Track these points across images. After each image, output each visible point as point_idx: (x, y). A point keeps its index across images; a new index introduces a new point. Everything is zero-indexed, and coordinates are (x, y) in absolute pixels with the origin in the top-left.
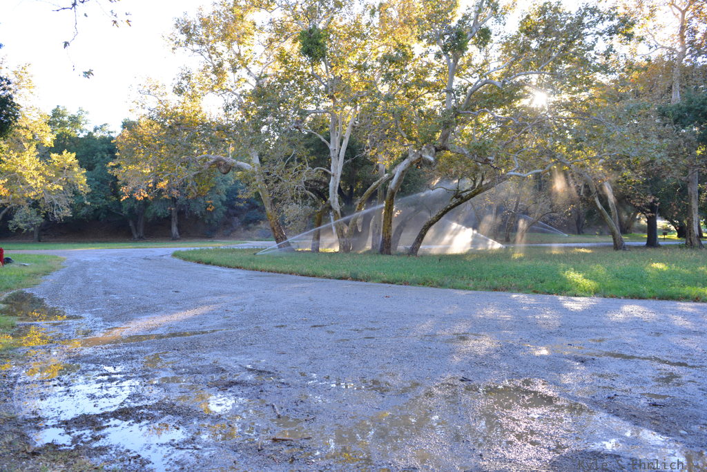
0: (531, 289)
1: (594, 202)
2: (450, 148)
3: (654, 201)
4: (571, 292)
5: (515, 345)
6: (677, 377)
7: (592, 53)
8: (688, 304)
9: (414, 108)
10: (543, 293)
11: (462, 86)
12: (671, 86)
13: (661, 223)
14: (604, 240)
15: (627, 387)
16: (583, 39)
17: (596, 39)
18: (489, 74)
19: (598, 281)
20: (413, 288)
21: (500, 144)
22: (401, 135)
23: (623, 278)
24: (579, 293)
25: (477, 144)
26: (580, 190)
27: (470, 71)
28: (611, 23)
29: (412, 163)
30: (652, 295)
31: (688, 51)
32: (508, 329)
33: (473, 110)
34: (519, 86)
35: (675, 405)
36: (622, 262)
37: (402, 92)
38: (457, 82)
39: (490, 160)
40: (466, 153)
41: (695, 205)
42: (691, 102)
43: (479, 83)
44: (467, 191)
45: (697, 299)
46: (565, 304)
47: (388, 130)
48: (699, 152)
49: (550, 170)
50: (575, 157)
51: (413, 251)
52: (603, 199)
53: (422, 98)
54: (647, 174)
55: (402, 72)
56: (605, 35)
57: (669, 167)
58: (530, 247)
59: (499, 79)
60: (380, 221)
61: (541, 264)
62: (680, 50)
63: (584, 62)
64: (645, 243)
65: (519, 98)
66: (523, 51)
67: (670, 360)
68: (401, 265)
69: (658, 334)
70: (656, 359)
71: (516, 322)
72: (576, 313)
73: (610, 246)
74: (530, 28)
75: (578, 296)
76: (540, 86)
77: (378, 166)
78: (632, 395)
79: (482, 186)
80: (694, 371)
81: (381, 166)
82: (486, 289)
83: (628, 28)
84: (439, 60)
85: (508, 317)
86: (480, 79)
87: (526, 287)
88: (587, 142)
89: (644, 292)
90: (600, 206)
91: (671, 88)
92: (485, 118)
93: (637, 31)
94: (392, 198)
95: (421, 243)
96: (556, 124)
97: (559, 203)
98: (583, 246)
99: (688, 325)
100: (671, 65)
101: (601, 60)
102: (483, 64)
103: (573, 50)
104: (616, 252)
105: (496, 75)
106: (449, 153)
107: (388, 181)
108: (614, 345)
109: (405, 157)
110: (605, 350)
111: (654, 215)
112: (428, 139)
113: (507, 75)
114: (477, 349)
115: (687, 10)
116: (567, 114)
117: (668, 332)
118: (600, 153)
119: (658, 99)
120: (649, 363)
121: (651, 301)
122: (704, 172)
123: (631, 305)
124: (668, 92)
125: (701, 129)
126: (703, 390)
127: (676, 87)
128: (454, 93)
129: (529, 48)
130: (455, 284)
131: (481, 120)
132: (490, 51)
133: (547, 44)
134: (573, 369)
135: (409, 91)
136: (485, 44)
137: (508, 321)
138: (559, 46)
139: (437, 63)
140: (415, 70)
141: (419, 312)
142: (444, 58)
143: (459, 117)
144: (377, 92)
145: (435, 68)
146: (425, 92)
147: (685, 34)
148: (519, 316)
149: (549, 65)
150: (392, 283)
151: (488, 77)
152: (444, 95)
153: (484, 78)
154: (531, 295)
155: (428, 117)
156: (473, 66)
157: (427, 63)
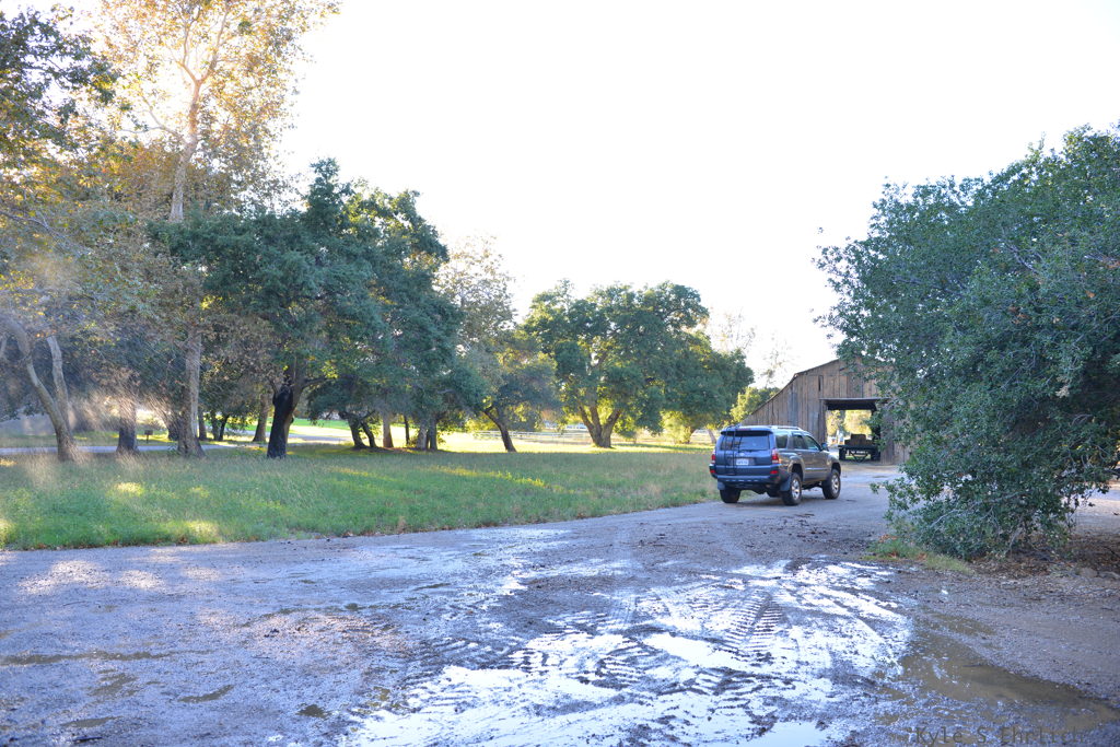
1: (26, 374)
3: (133, 378)
6: (130, 680)
7: (38, 102)
8: (168, 550)
12: (172, 194)
13: (143, 414)
16: (23, 72)
19: (16, 520)
23: (64, 512)
31: (199, 146)
35: (120, 732)
41: (194, 389)
42: (198, 224)
45: (183, 539)
48: (205, 305)
52: (44, 368)
54: (123, 331)
56: (63, 79)
62: (188, 140)
63: (22, 115)
64: (115, 448)
67: (122, 651)
69: (110, 608)
70: (100, 653)
73: (52, 453)
78: (46, 731)
80: (158, 663)
83: (105, 80)
88: (18, 261)
90: (36, 380)
93: (119, 90)
99: (162, 585)
104: (61, 465)
108: (25, 642)
115: (203, 80)
117: (128, 602)
119: (150, 210)
120: (87, 662)
121: (109, 549)
122: (210, 337)
123: (71, 560)
124: (167, 201)
125: (209, 270)
126: (168, 694)
127: (178, 199)
147: (198, 117)
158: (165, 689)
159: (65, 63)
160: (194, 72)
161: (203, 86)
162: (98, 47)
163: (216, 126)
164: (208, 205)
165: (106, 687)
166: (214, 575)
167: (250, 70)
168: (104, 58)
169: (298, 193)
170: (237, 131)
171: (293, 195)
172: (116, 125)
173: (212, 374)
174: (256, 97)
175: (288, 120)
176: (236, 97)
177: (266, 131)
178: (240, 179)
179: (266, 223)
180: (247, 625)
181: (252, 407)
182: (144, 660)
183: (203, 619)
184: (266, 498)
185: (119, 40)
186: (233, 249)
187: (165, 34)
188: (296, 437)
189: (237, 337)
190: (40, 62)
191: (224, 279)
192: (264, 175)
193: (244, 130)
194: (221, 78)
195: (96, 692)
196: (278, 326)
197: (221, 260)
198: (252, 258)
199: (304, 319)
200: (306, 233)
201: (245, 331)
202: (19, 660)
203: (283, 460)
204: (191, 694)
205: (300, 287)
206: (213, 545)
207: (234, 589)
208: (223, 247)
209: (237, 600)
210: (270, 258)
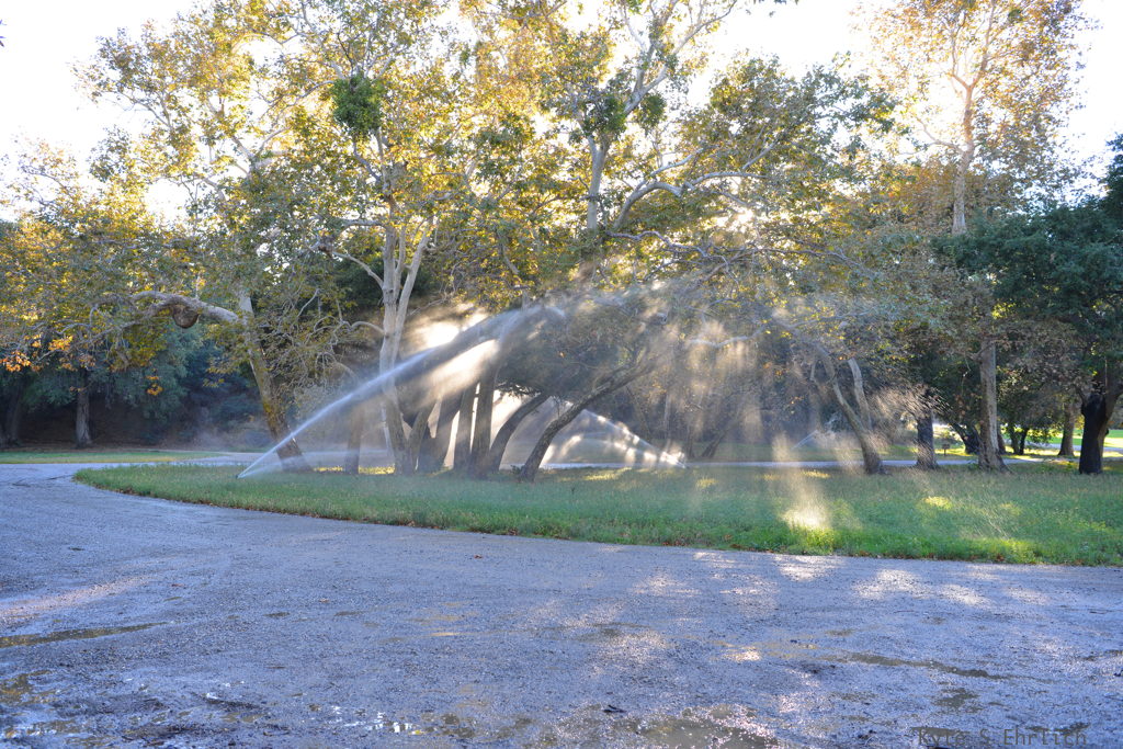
0: (729, 541)
1: (833, 392)
3: (928, 393)
4: (795, 547)
5: (701, 643)
6: (971, 696)
7: (827, 147)
8: (985, 567)
9: (533, 225)
10: (750, 549)
11: (614, 192)
12: (953, 206)
13: (939, 429)
15: (890, 717)
16: (814, 124)
17: (835, 125)
18: (659, 172)
19: (840, 528)
20: (526, 540)
21: (678, 291)
22: (509, 270)
23: (880, 522)
24: (809, 549)
25: (639, 291)
26: (810, 371)
27: (629, 166)
28: (859, 101)
30: (927, 551)
31: (977, 151)
32: (688, 615)
33: (632, 232)
34: (711, 194)
36: (878, 495)
37: (513, 195)
38: (606, 183)
41: (992, 401)
42: (982, 232)
43: (644, 186)
44: (622, 369)
45: (999, 557)
46: (786, 569)
47: (486, 261)
48: (996, 314)
50: (801, 317)
51: (527, 473)
53: (546, 208)
54: (916, 348)
55: (513, 161)
56: (848, 120)
57: (950, 338)
59: (677, 181)
61: (745, 498)
62: (965, 148)
63: (815, 161)
65: (710, 214)
66: (716, 138)
67: (959, 665)
68: (505, 498)
69: (938, 620)
70: (936, 664)
71: (702, 602)
72: (804, 584)
73: (859, 467)
74: (729, 101)
75: (807, 554)
76: (744, 198)
78: (899, 731)
79: (647, 362)
80: (998, 684)
82: (652, 541)
83: (884, 111)
84: (576, 144)
85: (690, 593)
86: (645, 180)
87: (720, 538)
89: (914, 546)
90: (841, 400)
91: (951, 208)
92: (653, 246)
93: (898, 116)
95: (541, 458)
96: (769, 260)
98: (814, 467)
99: (987, 603)
100: (951, 171)
101: (842, 160)
102: (651, 156)
103: (797, 140)
104: (870, 478)
105: (671, 175)
108: (867, 642)
110: (852, 650)
111: (928, 416)
112: (556, 279)
113: (688, 175)
114: (635, 652)
115: (975, 84)
116: (788, 245)
117: (954, 616)
118: (840, 311)
119: (932, 226)
120: (926, 671)
121: (927, 562)
122: (1005, 346)
123: (894, 569)
124: (948, 214)
125: (999, 277)
126: (1014, 719)
127: (959, 209)
128: (600, 201)
129: (726, 133)
130: (600, 533)
131: (646, 249)
132: (663, 134)
133: (755, 128)
134: (800, 686)
135: (524, 195)
136: (654, 123)
137: (688, 600)
138: (775, 133)
139: (574, 150)
140: (535, 160)
141: (535, 584)
142: (585, 142)
143: (608, 243)
144: (468, 193)
145: (569, 157)
146: (551, 198)
147: (973, 122)
148: (708, 590)
149: (758, 163)
150: (489, 532)
151: (658, 178)
152: (585, 204)
153: (652, 180)
154: (729, 553)
155: (555, 241)
156: (634, 158)
157: (556, 148)
158: (1010, 713)
159: (846, 105)
160: (964, 79)
161: (975, 90)
162: (874, 83)
163: (993, 128)
164: (991, 211)
165: (947, 699)
166: (1043, 599)
167: (1025, 58)
168: (882, 90)
169: (1093, 177)
170: (1017, 127)
171: (1089, 181)
172: (894, 151)
173: (1009, 386)
174: (1034, 85)
175: (1074, 100)
176: (1013, 92)
177: (1050, 118)
178: (1023, 175)
179: (1059, 218)
180: (1090, 658)
181: (1055, 418)
182: (981, 678)
183: (1040, 645)
184: (1087, 518)
185: (891, 71)
186: (1023, 251)
187: (932, 50)
188: (1110, 450)
189: (1035, 344)
190: (827, 110)
191: (1016, 284)
192: (1051, 166)
193: (1024, 123)
194: (994, 77)
195: (940, 702)
196: (1082, 328)
197: (1010, 265)
198: (1045, 257)
199: (1113, 317)
200: (1108, 220)
201: (1044, 337)
202: (864, 659)
203: (1099, 477)
204: (1039, 724)
205: (1106, 281)
206: (1033, 566)
207: (1068, 616)
208: (1012, 251)
209: (1073, 629)
210: (1068, 255)
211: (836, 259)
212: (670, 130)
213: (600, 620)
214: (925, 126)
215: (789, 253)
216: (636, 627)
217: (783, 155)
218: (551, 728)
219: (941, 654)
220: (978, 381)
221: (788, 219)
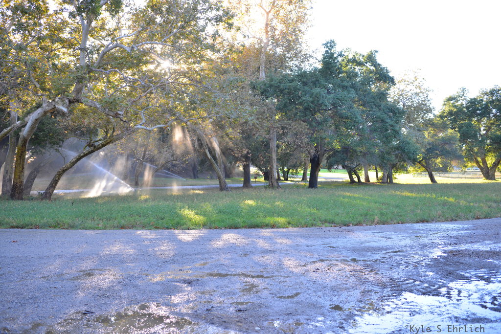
0: (153, 225)
1: (205, 153)
2: (83, 101)
3: (248, 153)
4: (185, 226)
5: (136, 275)
6: (256, 286)
7: (203, 34)
8: (268, 230)
9: (48, 61)
10: (163, 229)
11: (95, 47)
13: (253, 170)
14: (214, 183)
15: (221, 300)
16: (197, 22)
17: (206, 23)
18: (120, 39)
19: (206, 216)
20: (44, 231)
21: (129, 101)
22: (34, 85)
23: (224, 213)
24: (191, 227)
25: (108, 100)
26: (195, 142)
27: (103, 34)
28: (218, 13)
29: (45, 113)
30: (244, 225)
31: (270, 43)
32: (130, 262)
33: (105, 69)
34: (145, 53)
35: (254, 309)
36: (224, 200)
37: (36, 44)
38: (90, 42)
39: (120, 114)
40: (98, 106)
41: (274, 157)
42: (272, 80)
43: (111, 45)
44: (100, 140)
45: (273, 226)
46: (180, 237)
47: (20, 79)
48: (277, 117)
49: (171, 126)
50: (191, 116)
51: (47, 195)
52: (212, 151)
53: (57, 52)
54: (243, 132)
55: (35, 24)
56: (212, 22)
57: (257, 128)
58: (155, 190)
59: (128, 44)
60: (12, 167)
61: (163, 204)
62: (265, 41)
63: (197, 40)
64: (242, 185)
65: (146, 63)
66: (148, 24)
67: (252, 274)
68: (33, 209)
69: (246, 255)
70: (243, 274)
71: (137, 255)
72: (188, 243)
73: (217, 188)
74: (156, 5)
75: (190, 229)
76: (162, 55)
77: (9, 113)
78: (225, 305)
79: (113, 136)
80: (267, 280)
81: (13, 114)
82: (114, 227)
83: (229, 19)
84: (73, 19)
85: (132, 251)
86: (112, 43)
87: (149, 224)
88: (200, 104)
89: (238, 223)
90: (209, 156)
91: (259, 68)
92: (117, 76)
93: (235, 22)
94: (24, 145)
95: (55, 187)
96: (175, 88)
97: (178, 153)
98: (197, 188)
99: (266, 246)
100: (259, 52)
101: (210, 41)
102: (115, 30)
103: (189, 29)
104: (221, 193)
105: (127, 40)
106: (83, 106)
107: (20, 129)
108: (214, 267)
109: (39, 106)
110: (207, 272)
111: (248, 163)
112: (62, 92)
113: (135, 41)
114: (101, 283)
115: (270, 11)
116: (185, 80)
117: (253, 253)
118: (209, 114)
119: (251, 76)
120: (238, 278)
121: (243, 230)
122: (280, 132)
123: (229, 233)
124: (258, 71)
125: (278, 101)
126: (272, 294)
127: (263, 68)
128: (87, 51)
129: (154, 22)
130: (86, 225)
131: (112, 78)
132: (122, 19)
133: (168, 21)
134: (182, 290)
135: (43, 44)
136: (117, 12)
137: (131, 255)
138: (179, 25)
139: (72, 22)
140: (49, 25)
141: (48, 254)
142: (78, 18)
143: (92, 74)
144: (7, 40)
145: (69, 26)
146: (59, 47)
147: (269, 29)
148: (141, 250)
149: (170, 39)
150: (22, 228)
151: (119, 42)
152: (79, 52)
153: (115, 42)
154: (153, 231)
155: (61, 71)
156: (106, 30)
157: (62, 20)
158: (271, 292)
159: (212, 14)
160: (265, 8)
161: (270, 14)
162: (225, 4)
163: (277, 32)
164: (276, 70)
165: (246, 289)
166: (289, 242)
168: (228, 8)
169: (317, 59)
170: (286, 33)
171: (314, 60)
172: (234, 39)
173: (282, 150)
174: (294, 16)
175: (310, 24)
176: (285, 17)
177: (300, 31)
178: (289, 56)
179: (303, 76)
180: (305, 266)
181: (300, 164)
182: (261, 278)
183: (285, 262)
184: (309, 207)
186: (288, 90)
188: (322, 178)
189: (292, 132)
190: (203, 16)
191: (285, 105)
192: (300, 52)
193: (290, 32)
194: (278, 9)
195: (243, 291)
196: (311, 125)
197: (283, 96)
198: (297, 93)
199: (323, 120)
200: (322, 78)
201: (296, 128)
202: (211, 275)
203: (316, 189)
204: (282, 295)
205: (321, 105)
206: (287, 229)
207: (298, 249)
208: (284, 90)
209: (299, 254)
210: (306, 92)
211: (206, 89)
212: (125, 17)
213: (83, 269)
214: (248, 29)
215: (185, 84)
216: (102, 270)
217: (183, 36)
218: (52, 326)
219: (245, 270)
220: (269, 148)
221: (185, 68)
